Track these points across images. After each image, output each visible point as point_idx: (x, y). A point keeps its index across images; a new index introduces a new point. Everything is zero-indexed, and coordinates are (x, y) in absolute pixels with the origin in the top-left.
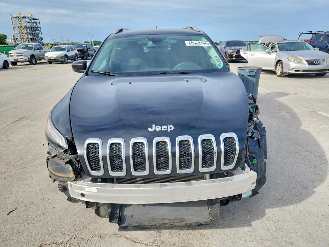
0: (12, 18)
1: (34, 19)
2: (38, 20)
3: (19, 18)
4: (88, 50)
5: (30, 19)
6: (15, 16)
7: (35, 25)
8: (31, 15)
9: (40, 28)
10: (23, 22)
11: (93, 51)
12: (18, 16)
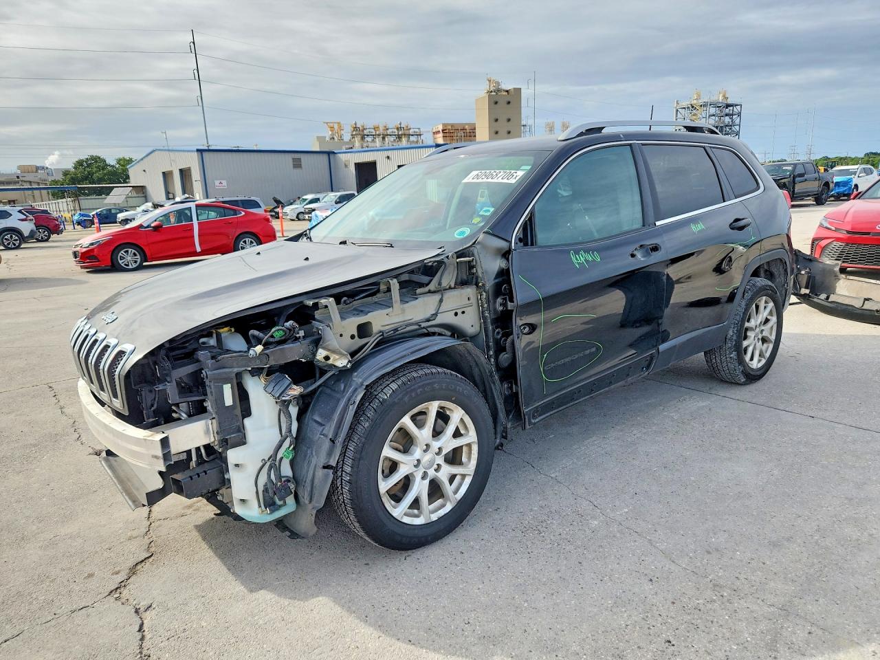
0: (677, 110)
1: (728, 106)
2: (738, 107)
3: (693, 107)
4: (797, 179)
5: (718, 107)
6: (685, 104)
7: (727, 119)
8: (724, 96)
9: (737, 127)
10: (699, 116)
11: (817, 182)
12: (692, 102)
